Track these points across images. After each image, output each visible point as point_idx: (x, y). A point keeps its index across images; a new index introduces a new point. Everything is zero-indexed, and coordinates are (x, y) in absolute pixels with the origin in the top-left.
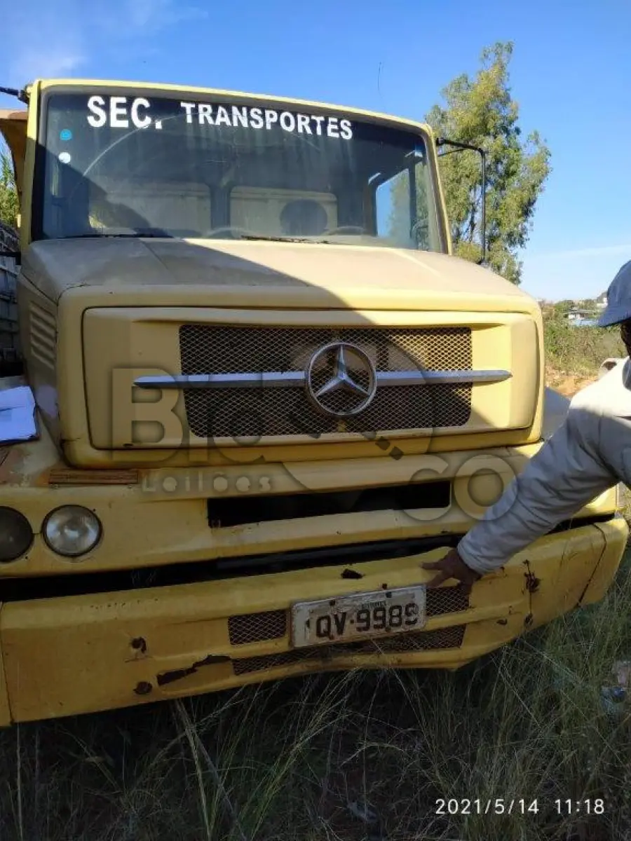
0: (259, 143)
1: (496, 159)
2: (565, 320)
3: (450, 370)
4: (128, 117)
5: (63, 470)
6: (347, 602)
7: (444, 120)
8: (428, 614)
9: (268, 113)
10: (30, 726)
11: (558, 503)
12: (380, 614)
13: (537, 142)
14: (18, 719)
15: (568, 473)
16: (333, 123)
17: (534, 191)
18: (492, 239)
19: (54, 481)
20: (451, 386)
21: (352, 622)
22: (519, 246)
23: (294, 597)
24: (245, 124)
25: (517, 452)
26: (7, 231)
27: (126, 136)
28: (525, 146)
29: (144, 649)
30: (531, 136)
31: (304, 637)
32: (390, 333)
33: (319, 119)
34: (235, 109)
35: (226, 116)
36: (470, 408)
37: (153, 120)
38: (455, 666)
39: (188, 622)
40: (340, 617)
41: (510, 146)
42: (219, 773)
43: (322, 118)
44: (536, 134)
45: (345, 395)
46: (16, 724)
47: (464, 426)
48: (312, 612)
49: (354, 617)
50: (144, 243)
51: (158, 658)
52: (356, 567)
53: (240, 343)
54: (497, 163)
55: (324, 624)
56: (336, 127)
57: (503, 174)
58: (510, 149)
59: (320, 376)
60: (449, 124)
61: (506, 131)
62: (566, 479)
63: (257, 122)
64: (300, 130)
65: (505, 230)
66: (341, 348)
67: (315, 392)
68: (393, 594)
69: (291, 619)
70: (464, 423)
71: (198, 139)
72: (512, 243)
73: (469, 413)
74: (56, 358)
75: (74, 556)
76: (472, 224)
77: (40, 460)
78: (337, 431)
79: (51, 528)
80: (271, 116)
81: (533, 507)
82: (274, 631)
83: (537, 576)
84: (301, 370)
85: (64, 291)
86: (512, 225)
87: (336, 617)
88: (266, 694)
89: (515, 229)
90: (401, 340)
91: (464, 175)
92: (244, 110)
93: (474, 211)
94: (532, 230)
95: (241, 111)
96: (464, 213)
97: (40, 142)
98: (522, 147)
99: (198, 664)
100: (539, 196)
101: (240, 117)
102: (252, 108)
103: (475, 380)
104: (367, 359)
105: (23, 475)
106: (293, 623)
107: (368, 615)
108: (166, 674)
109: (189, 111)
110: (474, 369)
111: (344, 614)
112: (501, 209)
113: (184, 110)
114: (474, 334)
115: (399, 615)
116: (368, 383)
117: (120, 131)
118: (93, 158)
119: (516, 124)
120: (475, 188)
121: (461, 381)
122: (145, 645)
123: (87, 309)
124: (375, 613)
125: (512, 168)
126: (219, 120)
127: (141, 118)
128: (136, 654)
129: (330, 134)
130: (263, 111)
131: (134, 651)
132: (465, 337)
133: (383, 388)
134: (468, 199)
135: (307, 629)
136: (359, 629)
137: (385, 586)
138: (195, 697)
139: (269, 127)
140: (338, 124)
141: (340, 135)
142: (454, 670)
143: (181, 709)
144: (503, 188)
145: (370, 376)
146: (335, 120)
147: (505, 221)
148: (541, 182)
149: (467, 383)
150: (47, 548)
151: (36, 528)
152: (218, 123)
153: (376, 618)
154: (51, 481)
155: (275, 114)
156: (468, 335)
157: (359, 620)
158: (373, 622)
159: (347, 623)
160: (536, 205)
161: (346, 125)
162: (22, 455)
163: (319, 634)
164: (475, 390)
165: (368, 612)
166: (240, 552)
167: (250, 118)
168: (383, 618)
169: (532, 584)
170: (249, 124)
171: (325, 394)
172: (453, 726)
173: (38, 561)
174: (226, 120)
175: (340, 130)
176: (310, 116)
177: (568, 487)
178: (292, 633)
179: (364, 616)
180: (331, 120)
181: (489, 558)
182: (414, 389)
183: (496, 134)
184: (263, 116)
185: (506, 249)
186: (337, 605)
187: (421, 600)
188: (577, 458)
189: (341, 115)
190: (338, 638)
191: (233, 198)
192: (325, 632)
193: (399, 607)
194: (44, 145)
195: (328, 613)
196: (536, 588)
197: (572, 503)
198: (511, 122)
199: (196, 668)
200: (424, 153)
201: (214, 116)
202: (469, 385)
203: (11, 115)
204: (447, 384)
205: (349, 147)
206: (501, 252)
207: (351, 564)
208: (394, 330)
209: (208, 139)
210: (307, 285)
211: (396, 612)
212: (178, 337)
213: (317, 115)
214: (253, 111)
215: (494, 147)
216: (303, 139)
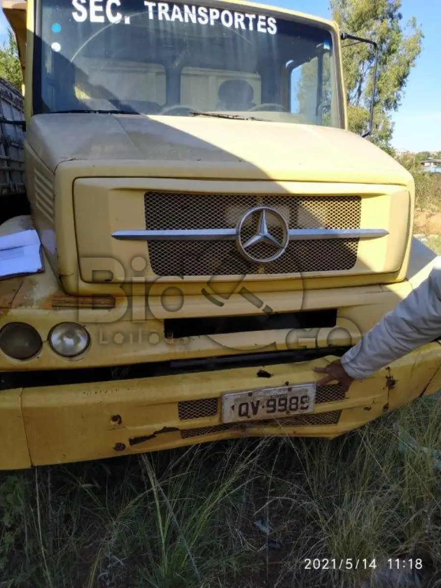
0: (204, 34)
1: (381, 39)
2: (422, 167)
3: (344, 228)
4: (104, 13)
5: (61, 297)
6: (260, 393)
7: (344, 5)
8: (316, 402)
9: (212, 11)
10: (44, 469)
11: (416, 336)
12: (283, 402)
13: (414, 25)
14: (36, 464)
15: (426, 316)
16: (262, 20)
17: (408, 66)
18: (374, 104)
19: (55, 304)
20: (343, 240)
21: (263, 407)
22: (393, 109)
23: (224, 390)
24: (194, 21)
25: (387, 288)
26: (15, 93)
27: (103, 29)
28: (405, 29)
29: (120, 422)
30: (410, 21)
31: (229, 416)
32: (301, 199)
33: (251, 17)
34: (186, 8)
35: (180, 13)
36: (356, 257)
37: (123, 17)
38: (333, 436)
39: (150, 405)
40: (255, 403)
41: (393, 29)
42: (170, 502)
43: (254, 16)
44: (414, 19)
45: (265, 247)
46: (34, 467)
47: (351, 270)
48: (236, 400)
49: (265, 404)
50: (116, 118)
51: (129, 428)
52: (267, 369)
53: (188, 206)
54: (382, 43)
55: (244, 408)
56: (264, 24)
57: (386, 52)
58: (392, 31)
59: (248, 231)
60: (348, 8)
61: (391, 16)
62: (424, 320)
63: (203, 19)
64: (237, 26)
65: (383, 97)
66: (264, 211)
67: (242, 244)
68: (293, 390)
69: (222, 404)
70: (351, 267)
71: (157, 31)
72: (389, 107)
73: (355, 260)
74: (54, 214)
75: (71, 357)
76: (360, 92)
77: (44, 289)
78: (258, 273)
79: (55, 338)
80: (214, 14)
81: (398, 338)
82: (209, 411)
83: (395, 378)
84: (233, 227)
85: (59, 164)
86: (389, 93)
87: (252, 403)
88: (203, 452)
89: (392, 96)
90: (309, 205)
91: (356, 52)
92: (194, 8)
93: (362, 80)
94: (404, 97)
95: (191, 9)
96: (354, 82)
97: (37, 34)
98: (403, 30)
99: (156, 433)
100: (412, 70)
101: (191, 15)
102: (200, 6)
103: (361, 236)
104: (282, 219)
105: (33, 300)
106: (223, 408)
107: (275, 403)
108: (135, 439)
109: (150, 9)
110: (361, 228)
111: (258, 402)
112: (382, 80)
113: (147, 8)
114: (363, 201)
115: (296, 404)
116: (282, 238)
117: (98, 25)
118: (78, 47)
119: (399, 11)
120: (364, 62)
121: (351, 237)
122: (120, 419)
123: (76, 178)
124: (279, 402)
125: (393, 47)
126: (174, 16)
127: (114, 14)
128: (115, 425)
129: (260, 29)
130: (208, 9)
131: (113, 423)
132: (356, 204)
133: (292, 241)
134: (358, 71)
135: (232, 411)
136: (268, 412)
137: (287, 384)
138: (155, 453)
139: (212, 23)
140: (266, 21)
141: (267, 31)
142: (332, 439)
143: (145, 460)
144: (385, 63)
145: (284, 232)
146: (264, 18)
147: (384, 90)
148: (414, 59)
149: (355, 239)
150: (52, 351)
151: (44, 338)
152: (173, 19)
153: (280, 405)
154: (54, 305)
155: (217, 12)
156: (359, 202)
157: (268, 406)
158: (278, 407)
159: (260, 407)
160: (409, 78)
161: (272, 21)
162: (33, 284)
163: (240, 415)
164: (361, 243)
165: (274, 400)
166: (187, 356)
167: (198, 16)
168: (285, 405)
169: (391, 383)
170: (197, 20)
171: (250, 246)
172: (328, 473)
173: (46, 360)
174: (179, 16)
175: (267, 26)
176: (244, 13)
177: (426, 327)
178: (221, 414)
179: (272, 403)
180: (261, 17)
181: (364, 370)
182: (316, 243)
183: (383, 18)
184: (208, 14)
185: (383, 112)
186: (253, 396)
187: (312, 393)
188: (434, 306)
189: (268, 14)
190: (253, 418)
191: (183, 74)
192: (244, 413)
193: (297, 398)
194: (40, 36)
195: (247, 401)
196: (394, 386)
197: (427, 337)
198: (395, 9)
199: (156, 435)
200: (331, 45)
201: (170, 13)
202: (357, 240)
203: (14, 6)
204: (341, 239)
205: (274, 42)
206: (379, 114)
207: (264, 366)
208: (304, 197)
209: (165, 31)
210: (240, 160)
211: (294, 401)
212: (143, 201)
213: (250, 13)
214: (200, 9)
215: (381, 30)
216: (237, 33)
